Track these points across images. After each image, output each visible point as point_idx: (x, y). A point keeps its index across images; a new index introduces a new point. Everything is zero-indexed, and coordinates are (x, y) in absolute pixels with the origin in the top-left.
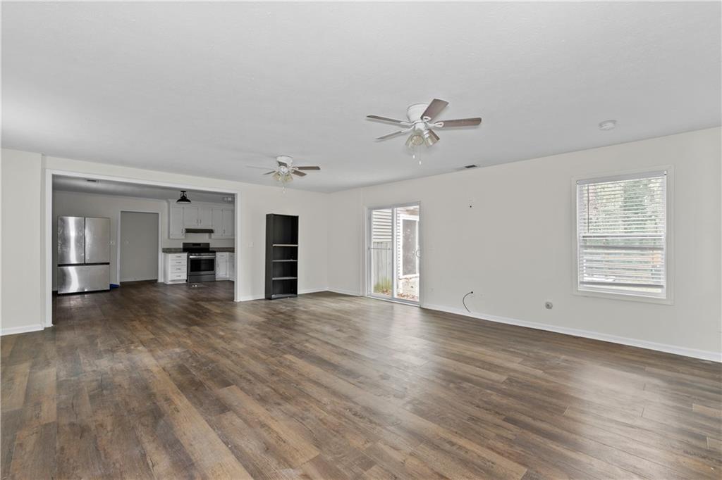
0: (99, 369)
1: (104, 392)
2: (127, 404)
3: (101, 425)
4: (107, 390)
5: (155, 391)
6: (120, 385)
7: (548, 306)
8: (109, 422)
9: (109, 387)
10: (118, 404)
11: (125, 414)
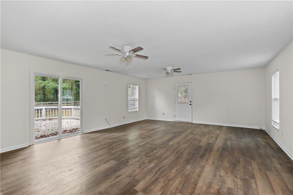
0: (233, 178)
1: (234, 162)
2: (229, 155)
3: (238, 153)
4: (233, 162)
5: (219, 154)
6: (228, 162)
7: (124, 117)
8: (236, 153)
9: (232, 163)
10: (232, 156)
11: (231, 152)
